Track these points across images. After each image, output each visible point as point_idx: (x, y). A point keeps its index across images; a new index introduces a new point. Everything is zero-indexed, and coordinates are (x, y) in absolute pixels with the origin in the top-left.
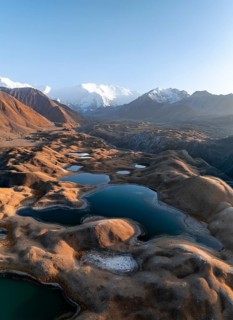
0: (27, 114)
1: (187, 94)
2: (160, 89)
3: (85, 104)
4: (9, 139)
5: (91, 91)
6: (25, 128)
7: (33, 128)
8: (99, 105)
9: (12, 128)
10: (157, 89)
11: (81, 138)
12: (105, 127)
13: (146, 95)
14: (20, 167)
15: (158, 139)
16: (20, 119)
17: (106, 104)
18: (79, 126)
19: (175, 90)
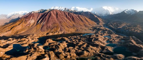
0: (89, 21)
1: (137, 12)
2: (128, 10)
3: (104, 13)
4: (86, 30)
5: (105, 9)
6: (89, 25)
7: (91, 25)
8: (108, 14)
9: (85, 26)
10: (127, 10)
11: (106, 30)
12: (112, 24)
13: (124, 11)
14: (96, 42)
15: (127, 30)
16: (87, 23)
17: (111, 13)
18: (104, 24)
19: (133, 10)
